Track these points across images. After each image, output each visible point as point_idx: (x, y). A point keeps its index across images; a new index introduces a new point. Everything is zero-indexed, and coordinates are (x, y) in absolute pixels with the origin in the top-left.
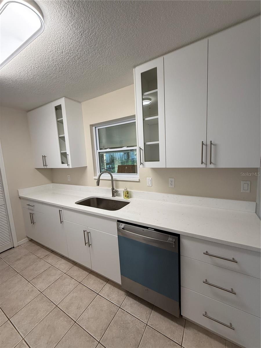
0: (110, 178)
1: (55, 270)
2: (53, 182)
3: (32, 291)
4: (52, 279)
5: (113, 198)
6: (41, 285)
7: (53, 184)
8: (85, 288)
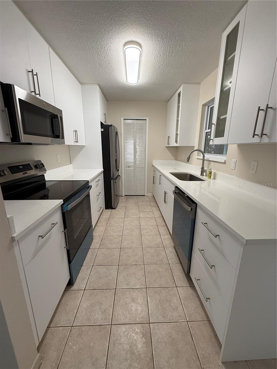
0: (202, 158)
1: (152, 213)
2: (176, 160)
3: (137, 215)
4: (148, 216)
5: (201, 176)
6: (142, 215)
7: (176, 161)
8: (157, 228)
